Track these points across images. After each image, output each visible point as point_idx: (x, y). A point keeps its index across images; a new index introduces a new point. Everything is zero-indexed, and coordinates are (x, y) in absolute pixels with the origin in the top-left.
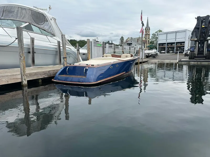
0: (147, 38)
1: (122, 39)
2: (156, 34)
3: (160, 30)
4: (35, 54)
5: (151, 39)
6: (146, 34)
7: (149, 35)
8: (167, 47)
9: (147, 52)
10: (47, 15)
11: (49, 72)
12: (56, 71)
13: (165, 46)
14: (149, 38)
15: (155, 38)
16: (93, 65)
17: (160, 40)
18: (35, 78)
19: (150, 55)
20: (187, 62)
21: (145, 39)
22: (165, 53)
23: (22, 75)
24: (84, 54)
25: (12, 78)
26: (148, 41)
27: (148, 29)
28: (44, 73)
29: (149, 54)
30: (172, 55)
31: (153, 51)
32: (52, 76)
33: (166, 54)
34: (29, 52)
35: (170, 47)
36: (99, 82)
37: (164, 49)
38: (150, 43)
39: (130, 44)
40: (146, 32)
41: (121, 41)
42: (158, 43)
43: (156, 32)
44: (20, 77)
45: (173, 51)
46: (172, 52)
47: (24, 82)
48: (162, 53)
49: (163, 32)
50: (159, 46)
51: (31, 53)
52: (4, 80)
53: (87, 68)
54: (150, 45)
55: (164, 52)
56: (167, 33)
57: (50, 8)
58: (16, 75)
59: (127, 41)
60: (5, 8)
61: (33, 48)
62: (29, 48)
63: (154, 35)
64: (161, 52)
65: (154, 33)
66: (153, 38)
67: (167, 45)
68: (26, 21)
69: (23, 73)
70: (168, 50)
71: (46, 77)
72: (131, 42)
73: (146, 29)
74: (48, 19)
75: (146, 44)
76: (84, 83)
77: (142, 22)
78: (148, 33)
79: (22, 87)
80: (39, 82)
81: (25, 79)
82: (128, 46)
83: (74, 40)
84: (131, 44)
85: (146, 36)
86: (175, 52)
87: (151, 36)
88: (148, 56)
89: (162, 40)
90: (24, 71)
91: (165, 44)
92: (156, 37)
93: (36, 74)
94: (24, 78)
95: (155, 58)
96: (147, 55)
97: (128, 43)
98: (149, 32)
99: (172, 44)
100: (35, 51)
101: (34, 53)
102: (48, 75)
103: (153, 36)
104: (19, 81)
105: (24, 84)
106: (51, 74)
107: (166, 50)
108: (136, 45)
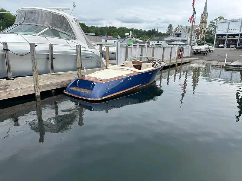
0: (203, 28)
1: (170, 27)
2: (216, 22)
3: (221, 17)
4: (54, 60)
5: (208, 28)
6: (202, 21)
7: (206, 23)
8: (227, 40)
9: (196, 47)
10: (68, 17)
11: (62, 83)
12: (70, 82)
13: (225, 38)
14: (206, 27)
15: (213, 26)
16: (102, 80)
17: (219, 30)
18: (48, 89)
19: (199, 52)
20: (237, 67)
21: (201, 28)
22: (224, 47)
23: (35, 88)
24: (113, 53)
25: (26, 90)
26: (204, 30)
27: (205, 15)
28: (57, 84)
29: (198, 50)
30: (232, 50)
31: (204, 47)
32: (65, 86)
33: (225, 49)
34: (48, 59)
35: (231, 40)
36: (104, 98)
37: (223, 42)
38: (206, 33)
39: (178, 35)
40: (202, 18)
41: (169, 30)
42: (216, 34)
43: (215, 20)
44: (33, 89)
45: (235, 44)
46: (233, 46)
47: (37, 94)
48: (220, 47)
49: (225, 19)
50: (217, 38)
51: (50, 59)
52: (19, 92)
53: (95, 83)
54: (206, 36)
55: (222, 45)
56: (229, 22)
57: (74, 5)
58: (30, 87)
59: (176, 30)
60: (27, 11)
61: (52, 55)
62: (49, 55)
63: (213, 23)
64: (219, 45)
65: (213, 21)
66: (211, 27)
67: (228, 37)
68: (46, 26)
69: (36, 86)
70: (229, 44)
71: (59, 87)
72: (180, 33)
73: (202, 15)
74: (69, 21)
75: (200, 34)
76: (89, 99)
77: (194, 9)
78: (205, 21)
79: (36, 98)
80: (52, 93)
81: (38, 91)
82: (176, 37)
83: (114, 27)
84: (180, 34)
85: (202, 24)
86: (237, 46)
87: (208, 24)
88: (196, 53)
89: (222, 30)
90: (37, 84)
91: (225, 35)
92: (215, 26)
93: (48, 85)
94: (36, 90)
95: (205, 55)
96: (196, 51)
97: (176, 33)
98: (206, 19)
99: (234, 35)
100: (54, 57)
101: (53, 58)
102: (61, 86)
103: (211, 24)
104: (33, 92)
105: (37, 95)
106: (65, 85)
107: (225, 44)
108: (186, 36)
